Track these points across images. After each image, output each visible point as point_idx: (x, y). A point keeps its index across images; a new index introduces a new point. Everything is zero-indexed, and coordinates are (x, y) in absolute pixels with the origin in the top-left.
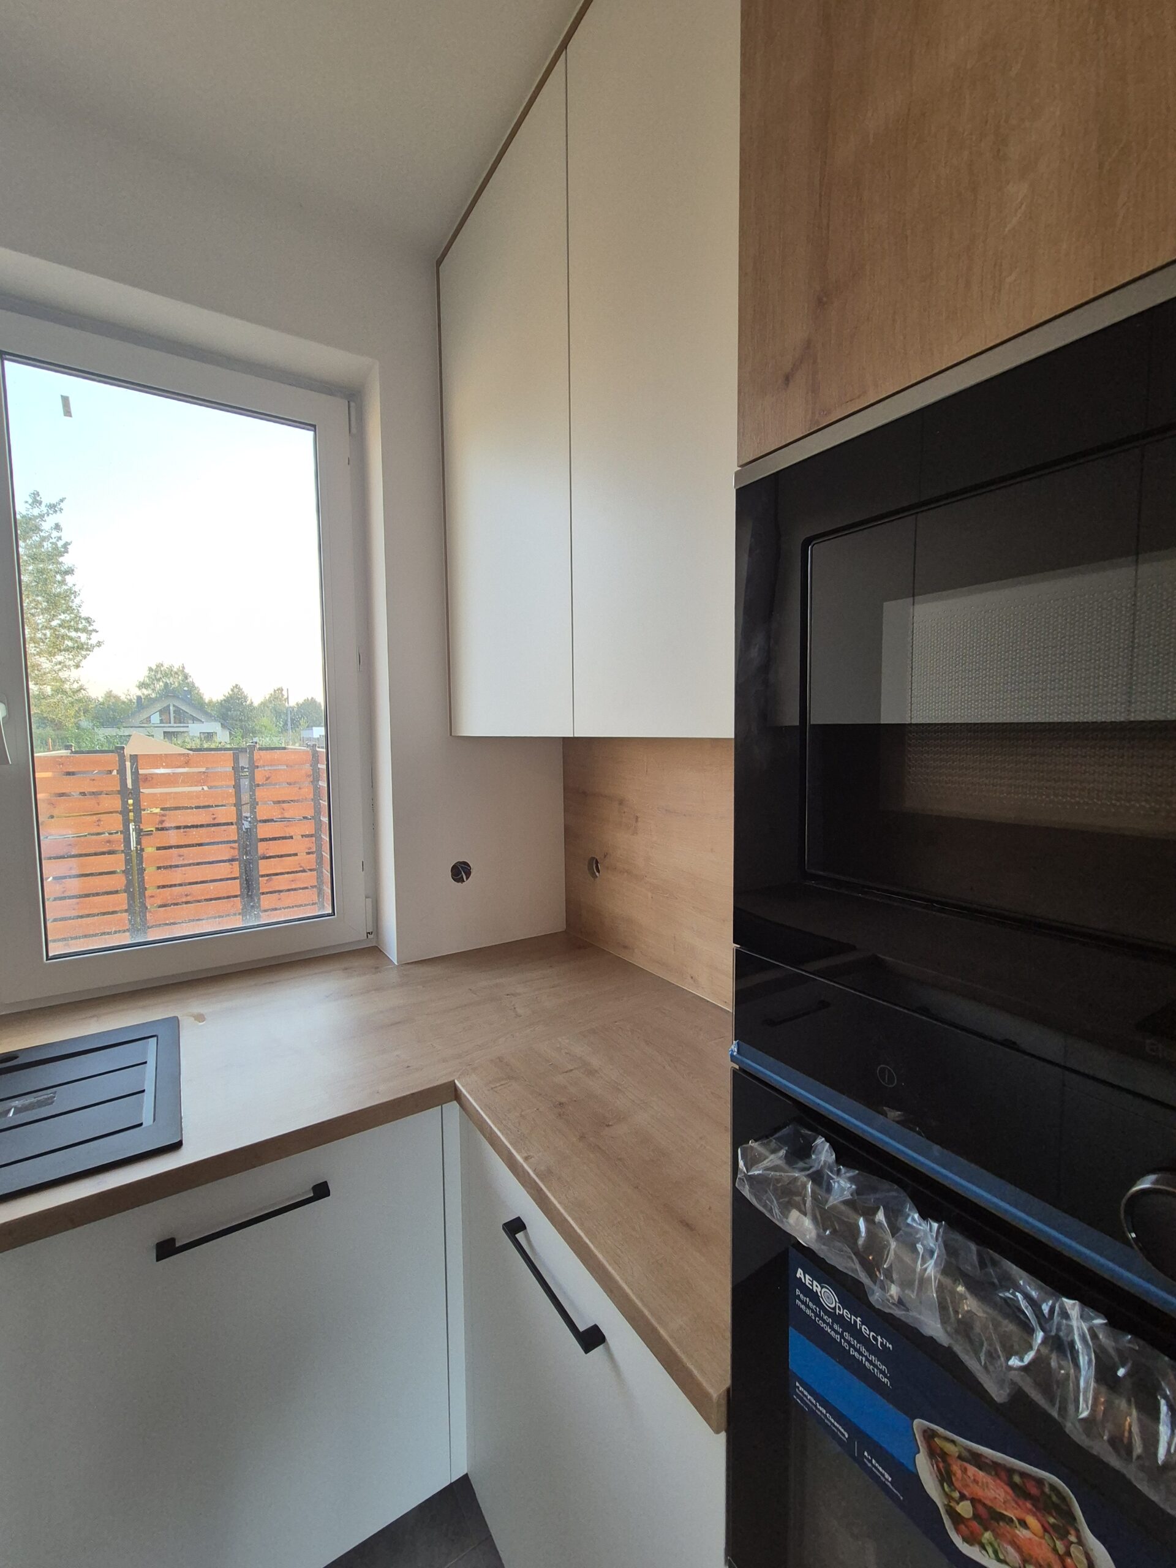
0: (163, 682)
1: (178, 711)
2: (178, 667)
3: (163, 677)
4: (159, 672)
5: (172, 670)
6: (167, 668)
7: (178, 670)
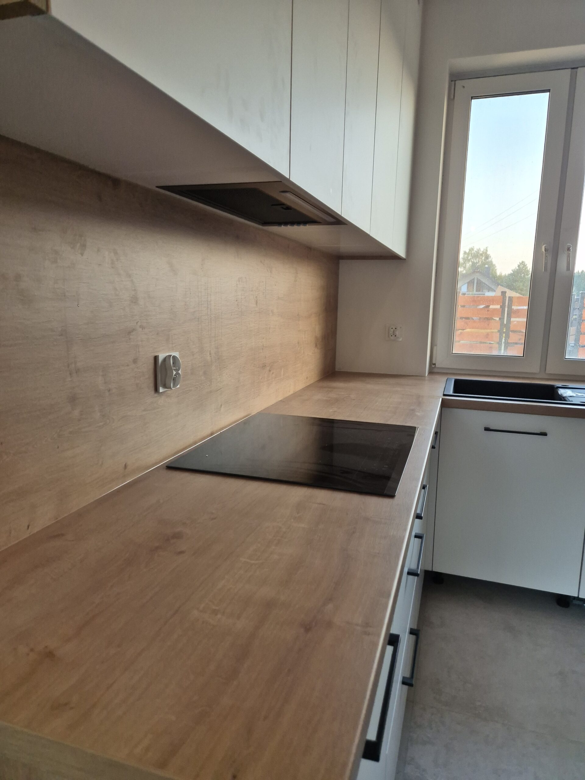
0: (471, 261)
1: (479, 283)
2: (483, 250)
3: (473, 258)
4: (470, 255)
5: (479, 253)
6: (476, 251)
7: (483, 252)
